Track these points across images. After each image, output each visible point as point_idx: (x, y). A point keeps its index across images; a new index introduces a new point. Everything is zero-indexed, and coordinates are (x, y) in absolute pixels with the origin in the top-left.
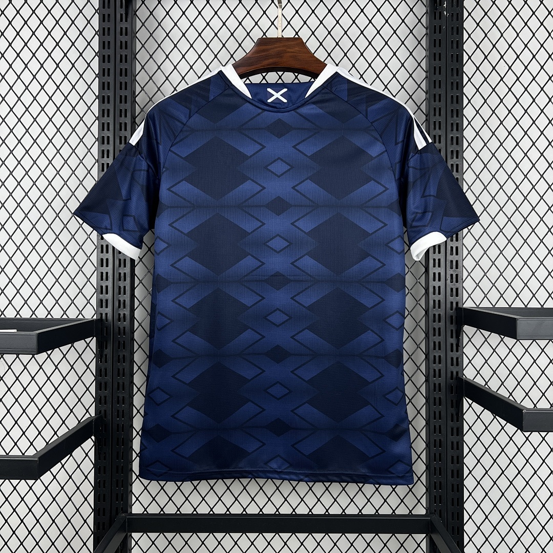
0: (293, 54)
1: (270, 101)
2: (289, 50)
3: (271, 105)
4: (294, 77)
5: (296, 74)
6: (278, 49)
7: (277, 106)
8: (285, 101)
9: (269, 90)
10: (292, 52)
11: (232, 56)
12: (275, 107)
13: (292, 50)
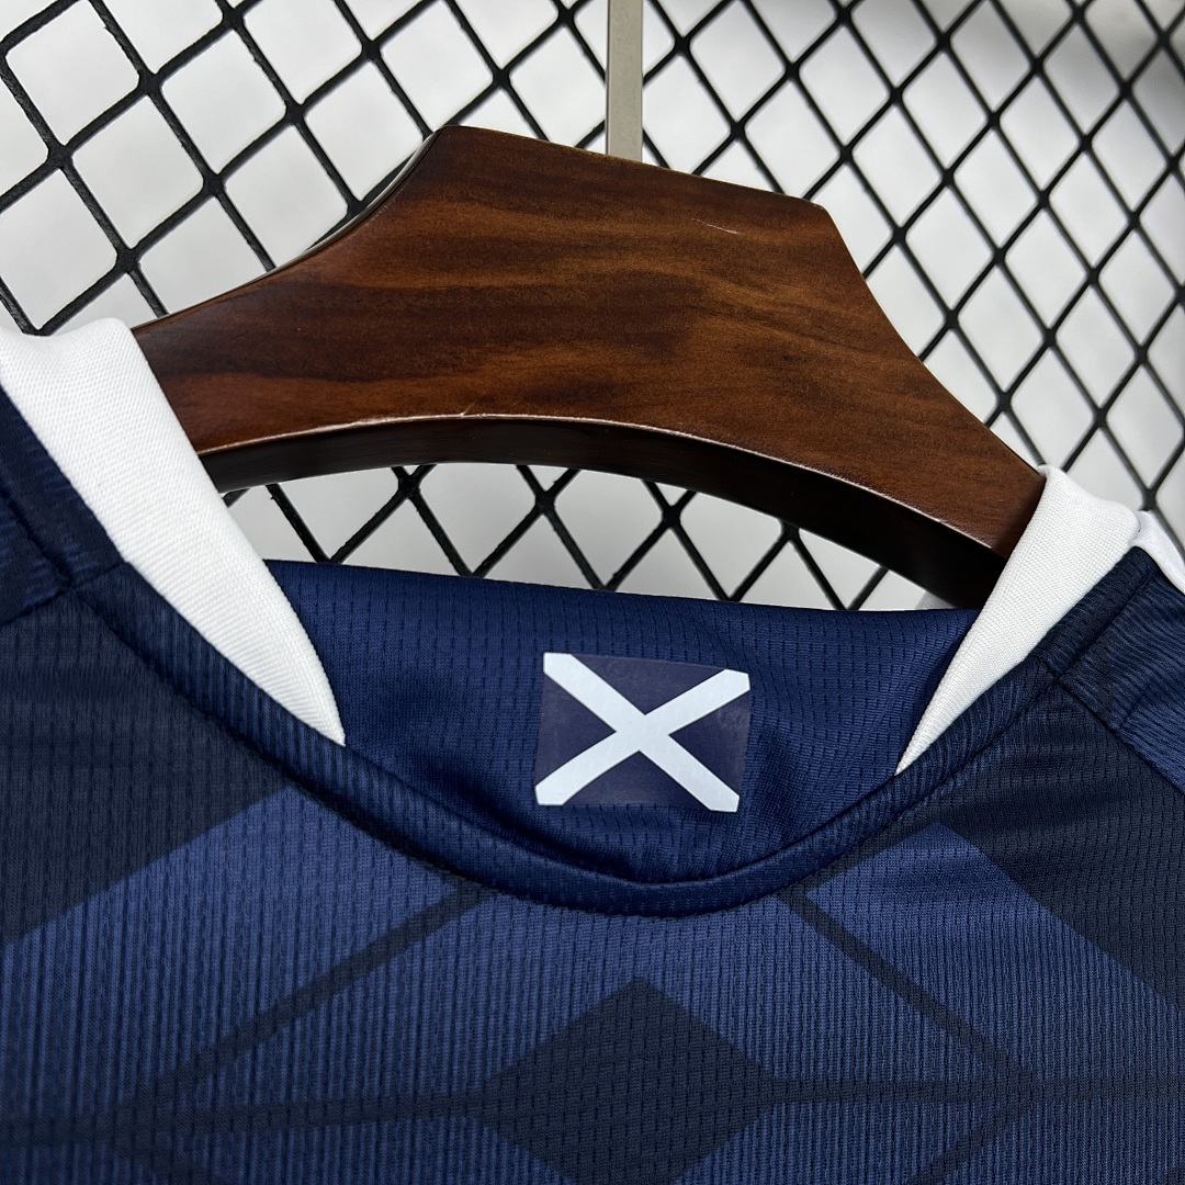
0: (760, 331)
1: (556, 789)
2: (725, 289)
3: (568, 829)
4: (655, 516)
5: (673, 493)
6: (633, 263)
7: (633, 844)
8: (718, 796)
9: (564, 669)
10: (749, 315)
11: (128, 261)
12: (616, 864)
13: (754, 298)
